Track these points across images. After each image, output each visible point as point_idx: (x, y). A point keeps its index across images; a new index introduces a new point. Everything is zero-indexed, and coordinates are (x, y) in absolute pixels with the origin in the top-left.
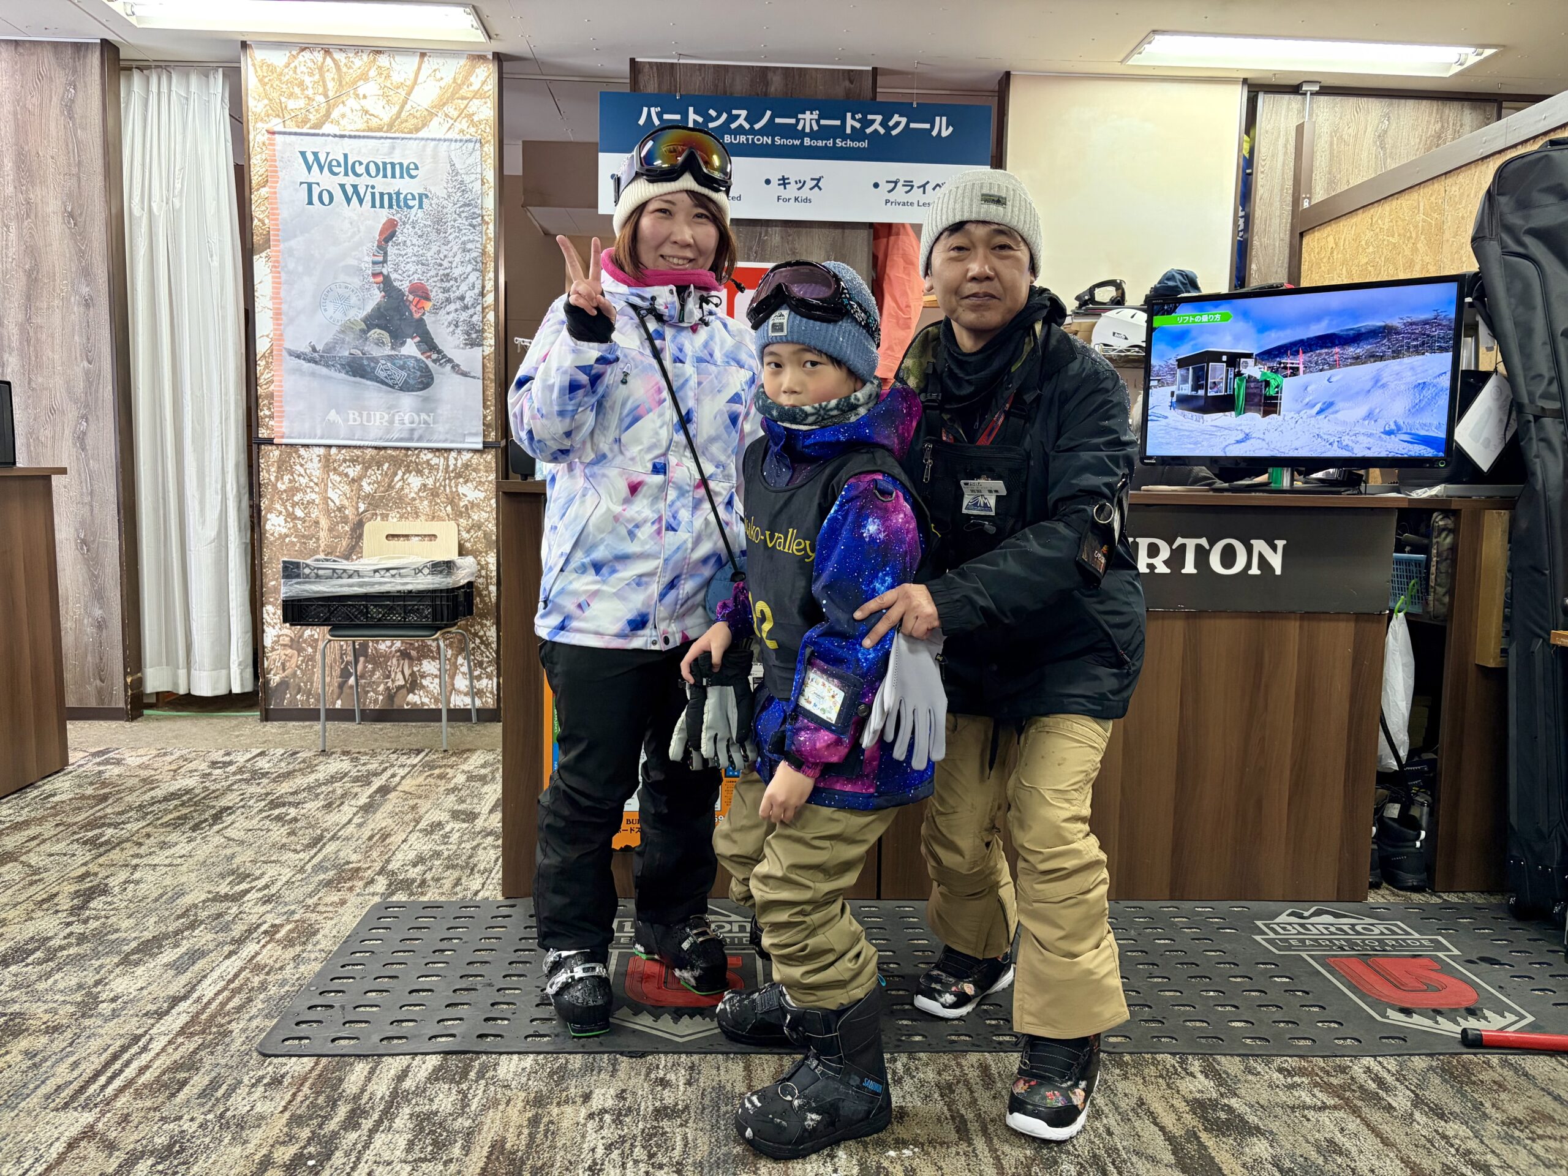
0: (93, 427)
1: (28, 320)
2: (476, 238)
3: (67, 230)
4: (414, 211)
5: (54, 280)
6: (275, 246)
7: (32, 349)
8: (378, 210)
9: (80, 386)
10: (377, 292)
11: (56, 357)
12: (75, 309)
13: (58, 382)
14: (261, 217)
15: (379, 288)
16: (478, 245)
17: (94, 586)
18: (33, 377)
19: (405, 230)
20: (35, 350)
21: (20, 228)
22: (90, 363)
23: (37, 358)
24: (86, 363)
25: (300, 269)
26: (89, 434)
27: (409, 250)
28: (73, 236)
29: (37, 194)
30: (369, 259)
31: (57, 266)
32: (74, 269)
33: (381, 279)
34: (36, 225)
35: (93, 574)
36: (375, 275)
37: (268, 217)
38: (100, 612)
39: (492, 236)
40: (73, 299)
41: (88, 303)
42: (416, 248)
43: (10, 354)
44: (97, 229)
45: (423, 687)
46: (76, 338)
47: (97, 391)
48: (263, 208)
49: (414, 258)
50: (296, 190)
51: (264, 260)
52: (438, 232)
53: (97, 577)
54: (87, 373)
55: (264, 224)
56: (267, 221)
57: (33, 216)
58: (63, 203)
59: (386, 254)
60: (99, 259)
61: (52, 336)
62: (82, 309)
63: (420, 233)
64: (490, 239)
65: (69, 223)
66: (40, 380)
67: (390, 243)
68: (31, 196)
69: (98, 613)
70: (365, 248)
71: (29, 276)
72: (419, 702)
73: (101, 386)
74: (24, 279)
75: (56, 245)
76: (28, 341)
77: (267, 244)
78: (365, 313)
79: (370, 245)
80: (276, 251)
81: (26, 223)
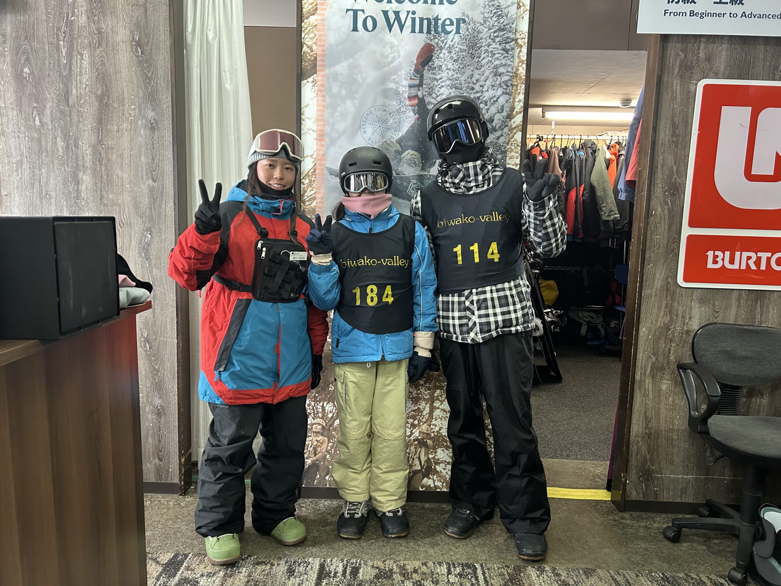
0: (156, 239)
1: (100, 142)
2: (509, 62)
3: (135, 58)
4: (451, 36)
5: (124, 105)
6: (322, 71)
7: (103, 169)
8: (417, 35)
9: (145, 201)
10: (411, 114)
11: (125, 176)
12: (142, 132)
13: (127, 197)
14: (309, 43)
15: (414, 111)
16: (510, 69)
17: (155, 379)
18: (104, 193)
19: (442, 55)
20: (106, 169)
21: (92, 56)
22: (155, 182)
23: (108, 176)
24: (151, 182)
25: (344, 92)
26: (153, 246)
27: (444, 74)
28: (140, 63)
29: (107, 24)
30: (406, 83)
31: (126, 92)
32: (141, 95)
33: (416, 101)
34: (106, 53)
35: (155, 369)
36: (410, 98)
37: (315, 43)
38: (160, 401)
39: (525, 58)
40: (140, 122)
41: (153, 127)
42: (451, 73)
43: (84, 172)
44: (162, 57)
45: (436, 472)
46: (143, 158)
47: (160, 207)
48: (312, 35)
49: (448, 82)
50: (343, 17)
51: (310, 84)
52: (472, 56)
53: (157, 371)
54: (152, 190)
55: (312, 51)
56: (314, 48)
57: (104, 44)
58: (132, 32)
59: (422, 77)
60: (164, 85)
61: (121, 156)
62: (148, 132)
63: (455, 57)
64: (522, 62)
65: (137, 51)
66: (111, 196)
67: (426, 68)
68: (103, 26)
69: (158, 401)
70: (403, 72)
71: (101, 101)
72: (432, 486)
73: (163, 202)
74: (97, 104)
75: (124, 73)
76: (100, 161)
77: (314, 70)
78: (400, 135)
79: (408, 69)
80: (323, 76)
81: (98, 52)
